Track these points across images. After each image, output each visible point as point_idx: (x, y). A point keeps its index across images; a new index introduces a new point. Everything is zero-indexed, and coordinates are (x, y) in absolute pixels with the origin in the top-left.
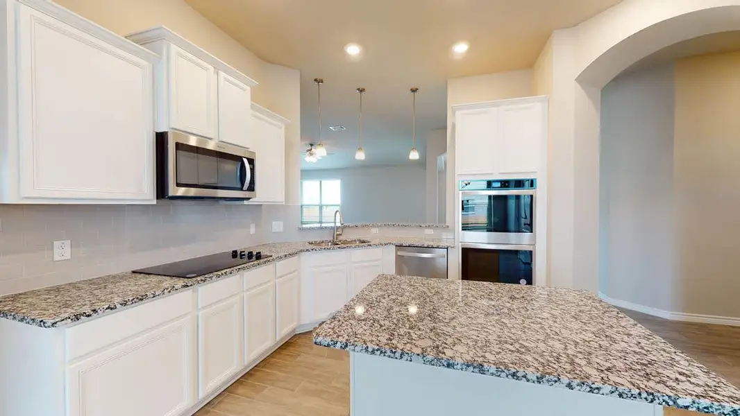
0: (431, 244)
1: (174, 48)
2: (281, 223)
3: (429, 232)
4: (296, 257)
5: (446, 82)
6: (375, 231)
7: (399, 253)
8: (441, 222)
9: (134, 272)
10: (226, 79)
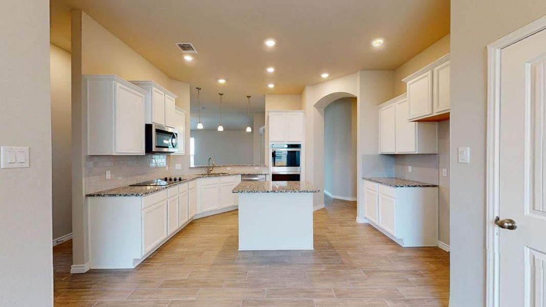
0: (258, 173)
1: (154, 88)
2: (180, 165)
3: (257, 168)
4: (194, 181)
5: (265, 96)
6: (229, 169)
7: (243, 178)
8: (262, 163)
9: (130, 186)
10: (168, 98)
